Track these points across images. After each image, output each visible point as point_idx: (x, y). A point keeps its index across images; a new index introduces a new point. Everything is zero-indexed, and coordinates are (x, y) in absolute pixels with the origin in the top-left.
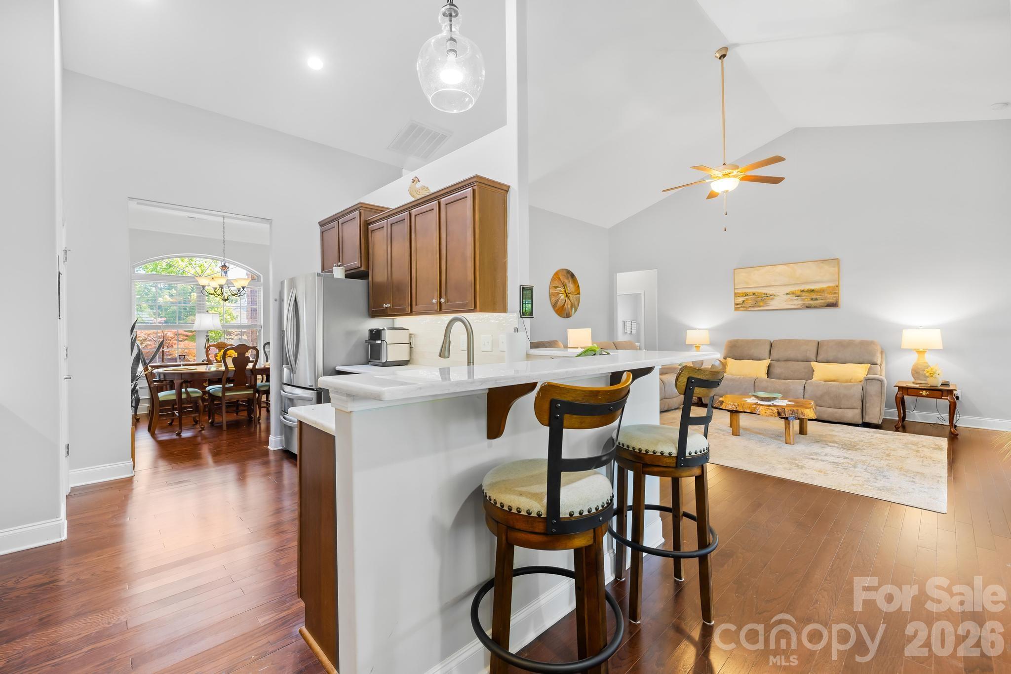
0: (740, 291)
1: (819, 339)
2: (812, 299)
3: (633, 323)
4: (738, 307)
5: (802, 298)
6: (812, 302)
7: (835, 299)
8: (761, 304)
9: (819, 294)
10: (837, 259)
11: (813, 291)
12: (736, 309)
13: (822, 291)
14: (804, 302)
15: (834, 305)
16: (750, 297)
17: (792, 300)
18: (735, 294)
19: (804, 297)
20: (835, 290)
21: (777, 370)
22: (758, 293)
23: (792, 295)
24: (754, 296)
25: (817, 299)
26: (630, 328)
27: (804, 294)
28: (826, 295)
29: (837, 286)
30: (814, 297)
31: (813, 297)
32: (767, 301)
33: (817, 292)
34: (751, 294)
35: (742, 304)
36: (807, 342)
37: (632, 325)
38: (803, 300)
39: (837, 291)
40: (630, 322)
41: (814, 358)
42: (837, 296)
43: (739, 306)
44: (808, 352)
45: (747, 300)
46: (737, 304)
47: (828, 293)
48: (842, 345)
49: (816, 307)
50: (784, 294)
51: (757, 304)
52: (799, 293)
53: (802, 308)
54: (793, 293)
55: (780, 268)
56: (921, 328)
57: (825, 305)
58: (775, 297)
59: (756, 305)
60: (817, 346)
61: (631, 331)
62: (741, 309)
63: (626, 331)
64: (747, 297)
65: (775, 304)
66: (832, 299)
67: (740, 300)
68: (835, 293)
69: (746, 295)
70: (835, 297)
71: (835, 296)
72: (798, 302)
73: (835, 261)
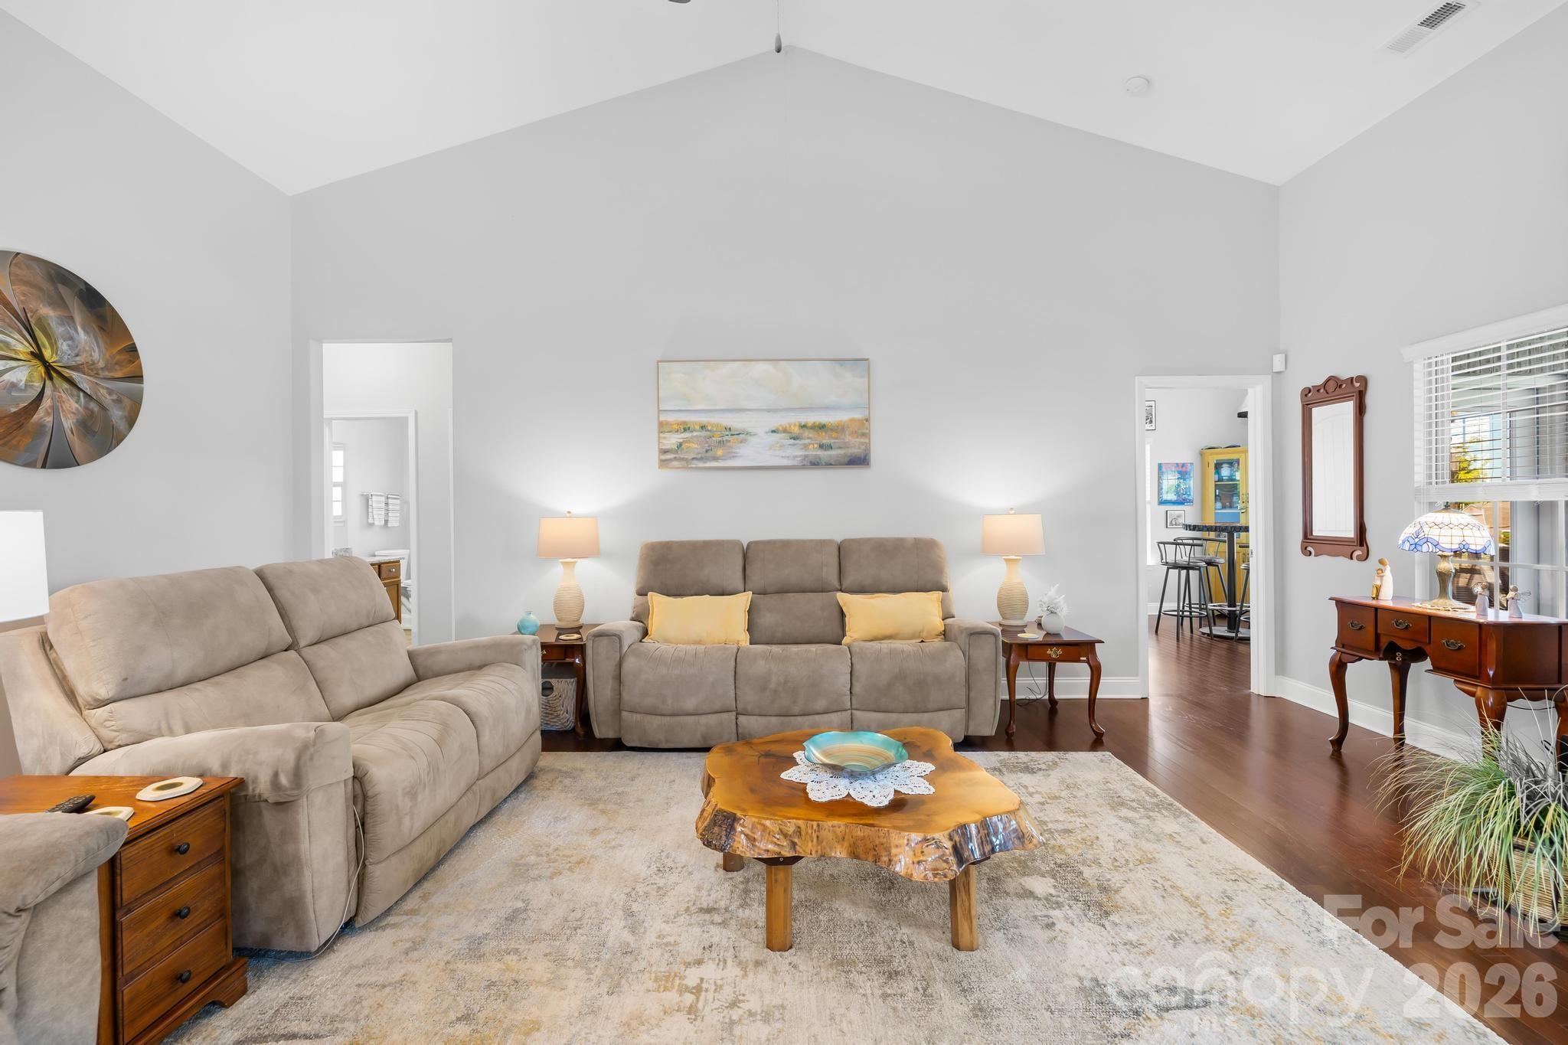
0: (671, 418)
1: (839, 538)
2: (821, 446)
3: (390, 501)
4: (668, 457)
5: (803, 441)
6: (821, 453)
7: (863, 447)
8: (720, 452)
9: (834, 435)
10: (867, 360)
11: (822, 427)
12: (664, 463)
13: (839, 429)
14: (806, 453)
15: (860, 461)
16: (695, 434)
17: (782, 446)
18: (661, 424)
19: (807, 441)
20: (862, 428)
21: (767, 619)
22: (713, 425)
23: (783, 435)
24: (704, 433)
25: (830, 447)
26: (383, 512)
27: (807, 433)
28: (848, 438)
29: (867, 420)
30: (826, 441)
31: (824, 441)
32: (730, 447)
33: (832, 430)
34: (697, 427)
35: (676, 452)
36: (821, 544)
37: (387, 504)
38: (805, 447)
39: (868, 431)
40: (383, 499)
41: (835, 582)
42: (867, 441)
43: (670, 456)
44: (825, 569)
45: (687, 441)
46: (665, 452)
47: (854, 433)
48: (887, 549)
49: (829, 465)
50: (767, 433)
51: (710, 454)
52: (796, 430)
53: (803, 467)
54: (785, 431)
55: (760, 369)
56: (1012, 512)
57: (846, 460)
58: (749, 438)
59: (707, 455)
60: (837, 553)
61: (386, 521)
62: (676, 463)
63: (370, 521)
64: (687, 435)
65: (749, 454)
66: (859, 448)
67: (672, 440)
68: (864, 435)
69: (685, 430)
70: (863, 444)
71: (863, 440)
72: (794, 453)
73: (860, 363)
